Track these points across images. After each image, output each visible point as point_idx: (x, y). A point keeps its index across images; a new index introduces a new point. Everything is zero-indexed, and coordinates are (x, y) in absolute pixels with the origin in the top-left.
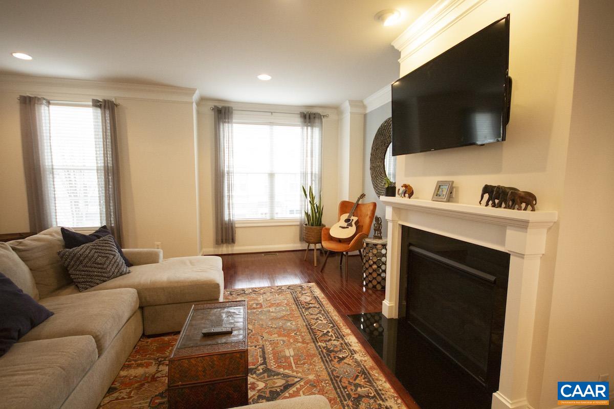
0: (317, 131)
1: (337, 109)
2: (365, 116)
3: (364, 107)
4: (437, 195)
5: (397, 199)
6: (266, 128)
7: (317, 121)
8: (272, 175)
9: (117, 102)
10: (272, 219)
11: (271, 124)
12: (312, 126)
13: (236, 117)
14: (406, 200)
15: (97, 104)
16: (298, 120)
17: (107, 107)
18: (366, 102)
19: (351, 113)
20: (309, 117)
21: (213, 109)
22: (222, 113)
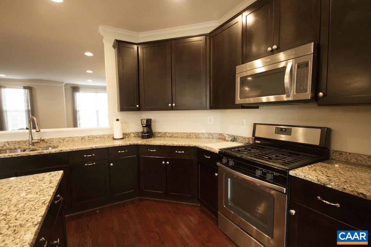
8: (97, 111)
9: (33, 87)
11: (96, 92)
13: (81, 90)
15: (25, 88)
17: (30, 89)
21: (71, 87)
22: (75, 89)
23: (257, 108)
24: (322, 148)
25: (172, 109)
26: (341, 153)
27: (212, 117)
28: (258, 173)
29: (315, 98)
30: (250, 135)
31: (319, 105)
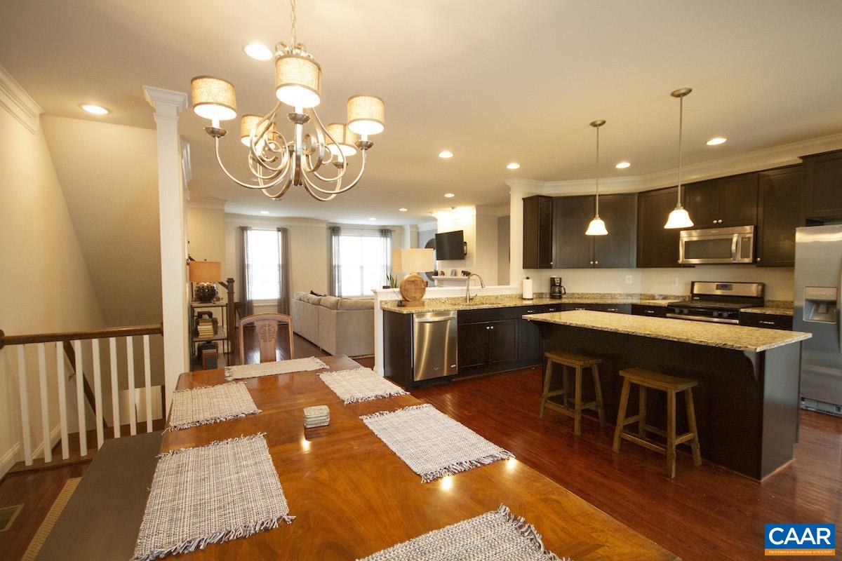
0: (389, 239)
1: (401, 228)
2: (418, 233)
3: (418, 228)
4: (452, 274)
5: (439, 277)
6: (359, 238)
7: (389, 234)
8: (362, 267)
9: (288, 228)
10: (362, 295)
11: (361, 236)
12: (386, 237)
13: (342, 232)
14: (442, 277)
15: (279, 230)
16: (378, 234)
17: (284, 231)
18: (419, 226)
19: (411, 231)
20: (385, 232)
21: (330, 228)
22: (335, 230)
23: (694, 267)
24: (759, 298)
25: (594, 267)
26: (773, 301)
27: (631, 276)
28: (715, 313)
29: (755, 262)
30: (688, 293)
31: (758, 266)
